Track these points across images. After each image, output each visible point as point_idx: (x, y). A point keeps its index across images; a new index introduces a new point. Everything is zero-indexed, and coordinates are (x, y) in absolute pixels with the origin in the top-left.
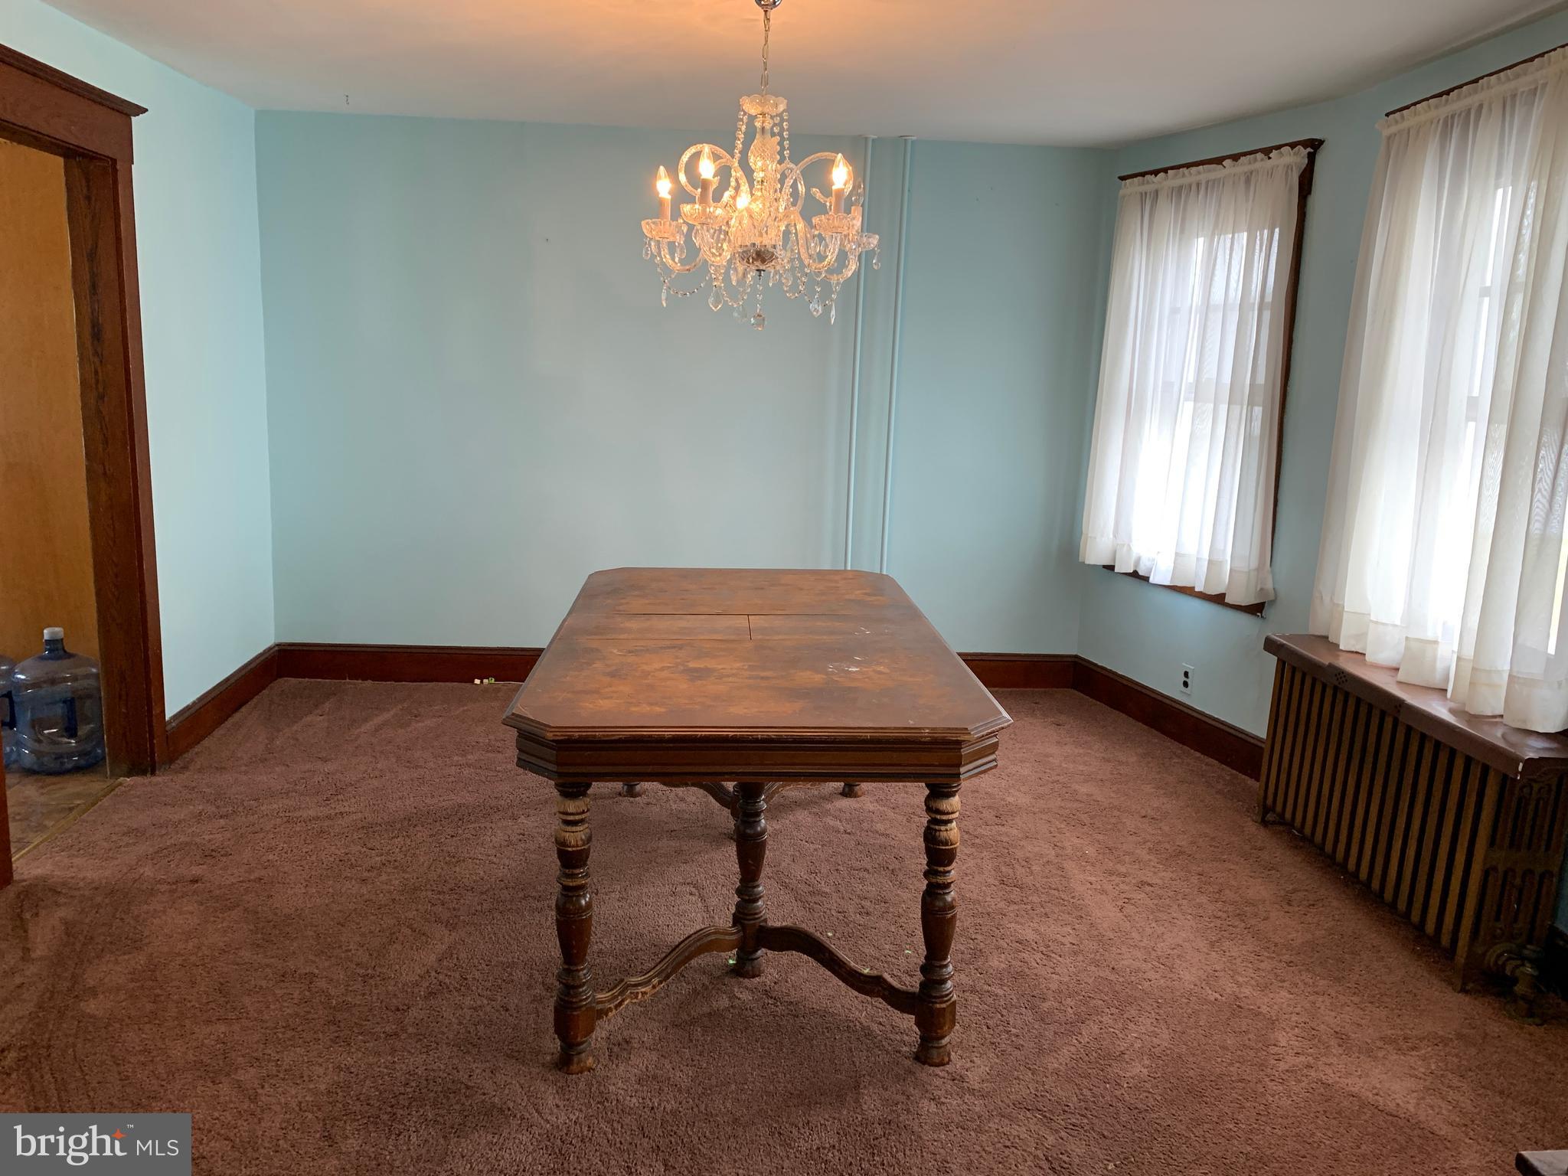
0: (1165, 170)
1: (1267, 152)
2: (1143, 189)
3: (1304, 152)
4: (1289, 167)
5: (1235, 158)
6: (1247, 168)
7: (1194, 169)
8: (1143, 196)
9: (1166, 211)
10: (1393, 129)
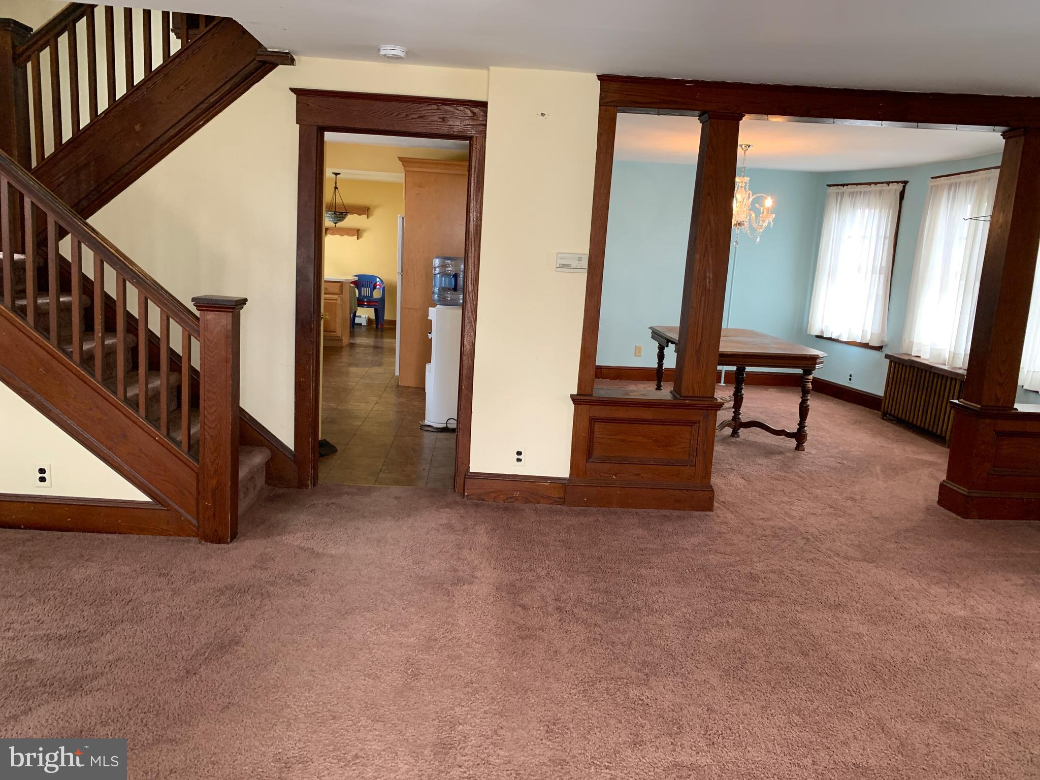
0: (847, 185)
1: (888, 183)
2: (839, 191)
3: (901, 185)
4: (896, 190)
5: (876, 184)
6: (881, 188)
7: (859, 186)
8: (837, 194)
9: (847, 200)
10: (933, 184)
